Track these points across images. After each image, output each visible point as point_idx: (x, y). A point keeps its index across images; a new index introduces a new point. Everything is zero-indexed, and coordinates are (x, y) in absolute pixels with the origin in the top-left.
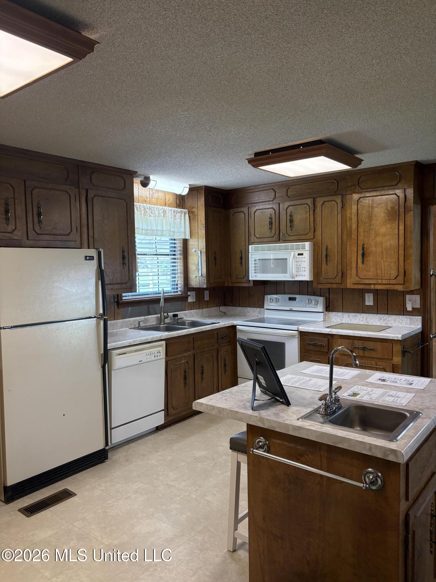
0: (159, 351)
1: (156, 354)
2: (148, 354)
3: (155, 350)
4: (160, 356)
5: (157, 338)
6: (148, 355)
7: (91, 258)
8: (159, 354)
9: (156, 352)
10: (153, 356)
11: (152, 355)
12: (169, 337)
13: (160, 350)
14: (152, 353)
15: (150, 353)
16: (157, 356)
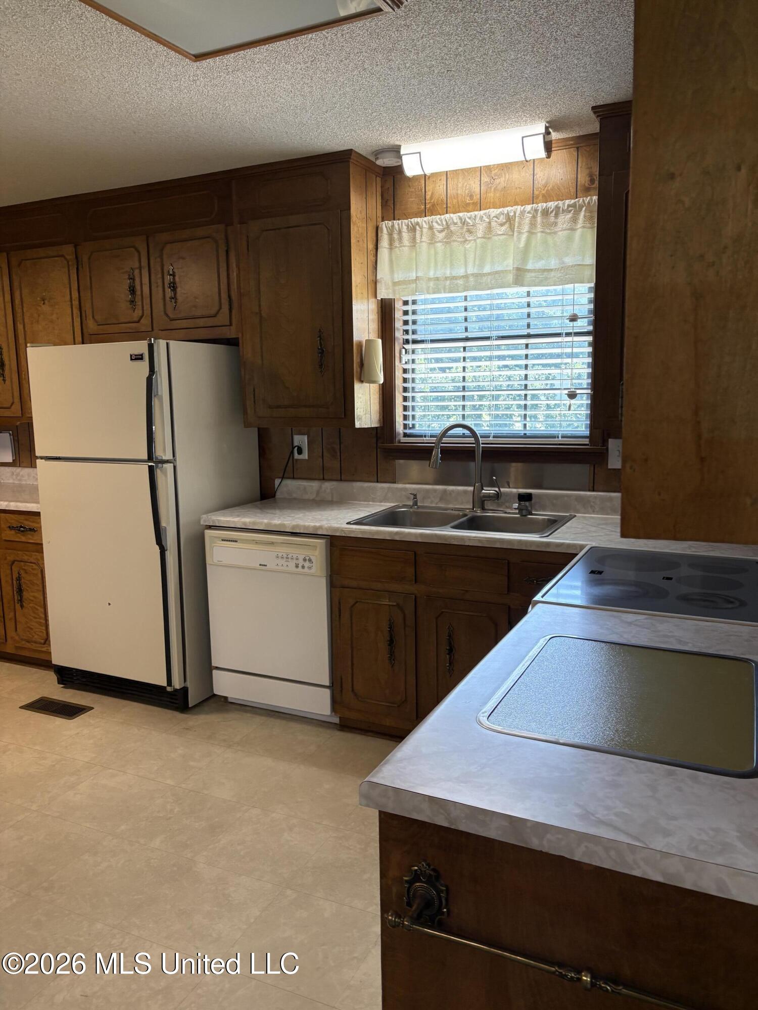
0: (307, 558)
1: (301, 563)
2: (280, 555)
3: (301, 553)
4: (310, 568)
5: (305, 527)
6: (282, 558)
7: (138, 358)
8: (307, 564)
9: (301, 558)
10: (292, 565)
11: (290, 560)
12: (338, 534)
13: (311, 557)
14: (289, 556)
15: (285, 556)
16: (303, 567)
